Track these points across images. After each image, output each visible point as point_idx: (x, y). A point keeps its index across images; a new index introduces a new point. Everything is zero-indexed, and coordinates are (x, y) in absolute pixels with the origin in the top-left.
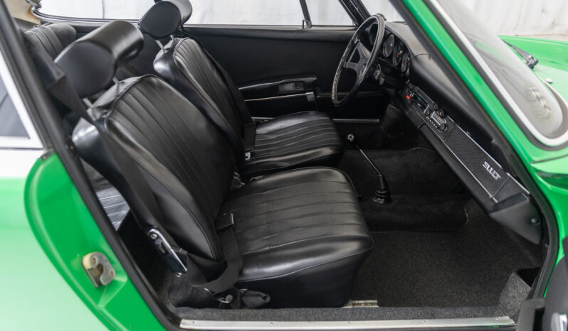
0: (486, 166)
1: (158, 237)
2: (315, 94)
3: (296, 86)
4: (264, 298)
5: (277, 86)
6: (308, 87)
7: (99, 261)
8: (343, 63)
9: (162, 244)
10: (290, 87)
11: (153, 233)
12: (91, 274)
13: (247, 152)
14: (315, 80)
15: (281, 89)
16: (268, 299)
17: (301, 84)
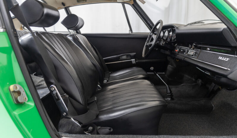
0: (220, 58)
1: (55, 89)
2: (136, 60)
3: (127, 57)
4: (110, 129)
5: (119, 57)
6: (132, 57)
7: (19, 89)
8: (147, 44)
9: (57, 93)
10: (124, 57)
11: (52, 87)
12: (13, 95)
13: (105, 80)
14: (135, 54)
15: (121, 58)
16: (112, 130)
17: (129, 56)
